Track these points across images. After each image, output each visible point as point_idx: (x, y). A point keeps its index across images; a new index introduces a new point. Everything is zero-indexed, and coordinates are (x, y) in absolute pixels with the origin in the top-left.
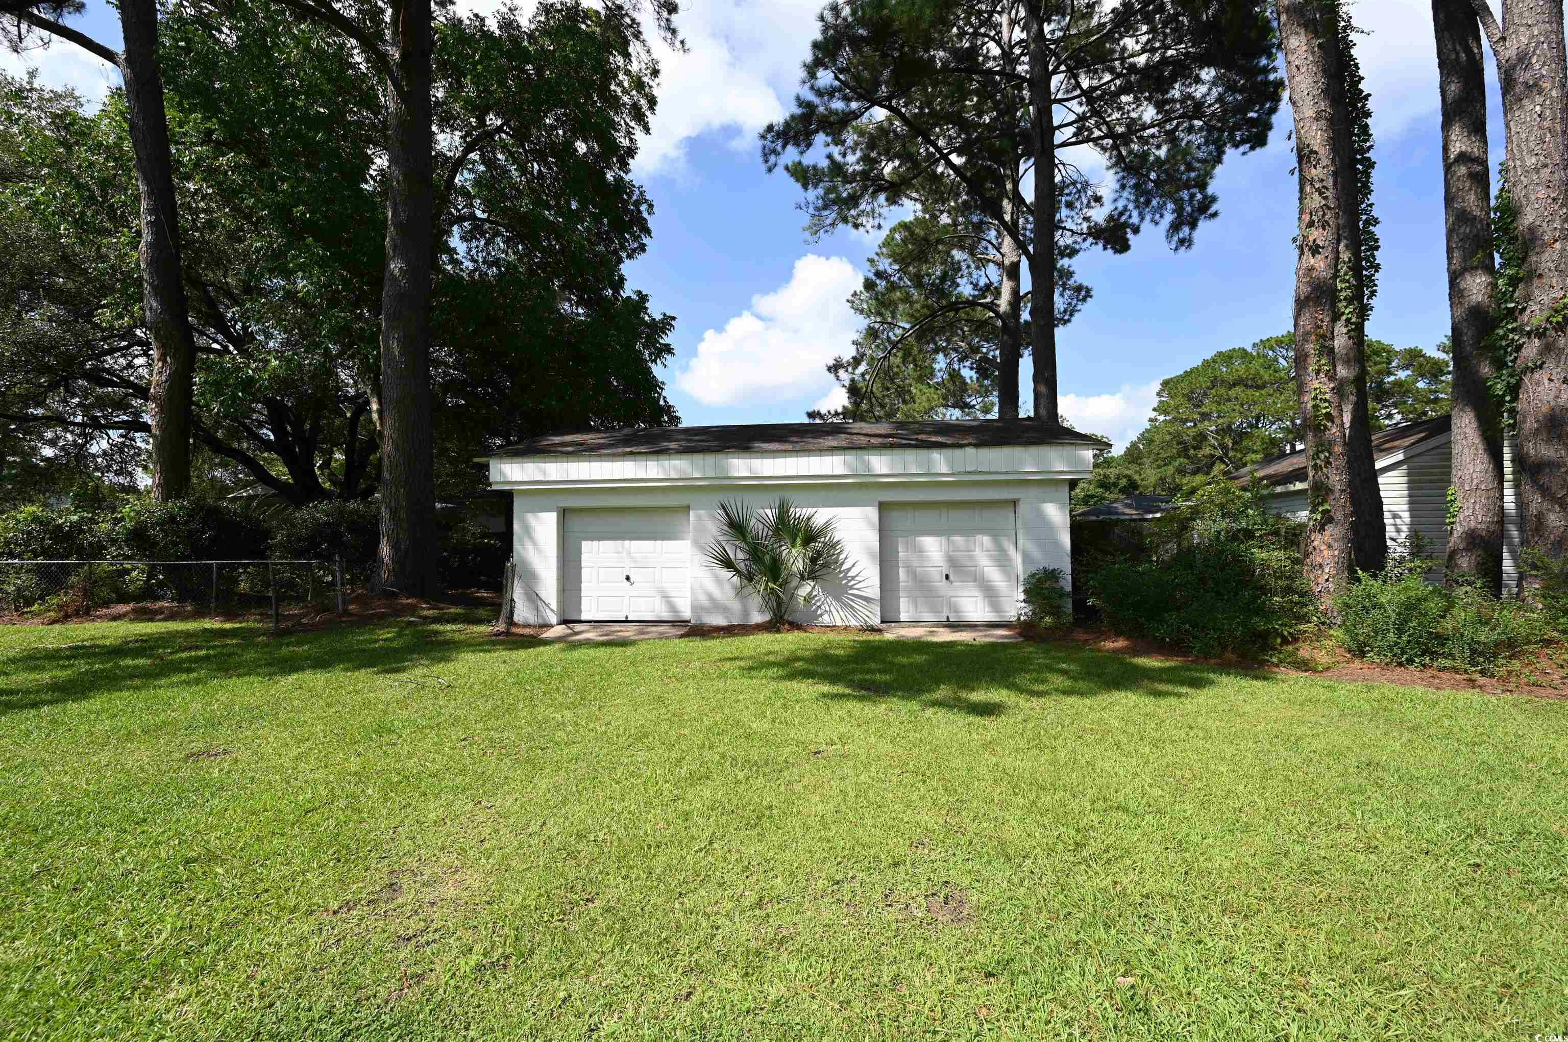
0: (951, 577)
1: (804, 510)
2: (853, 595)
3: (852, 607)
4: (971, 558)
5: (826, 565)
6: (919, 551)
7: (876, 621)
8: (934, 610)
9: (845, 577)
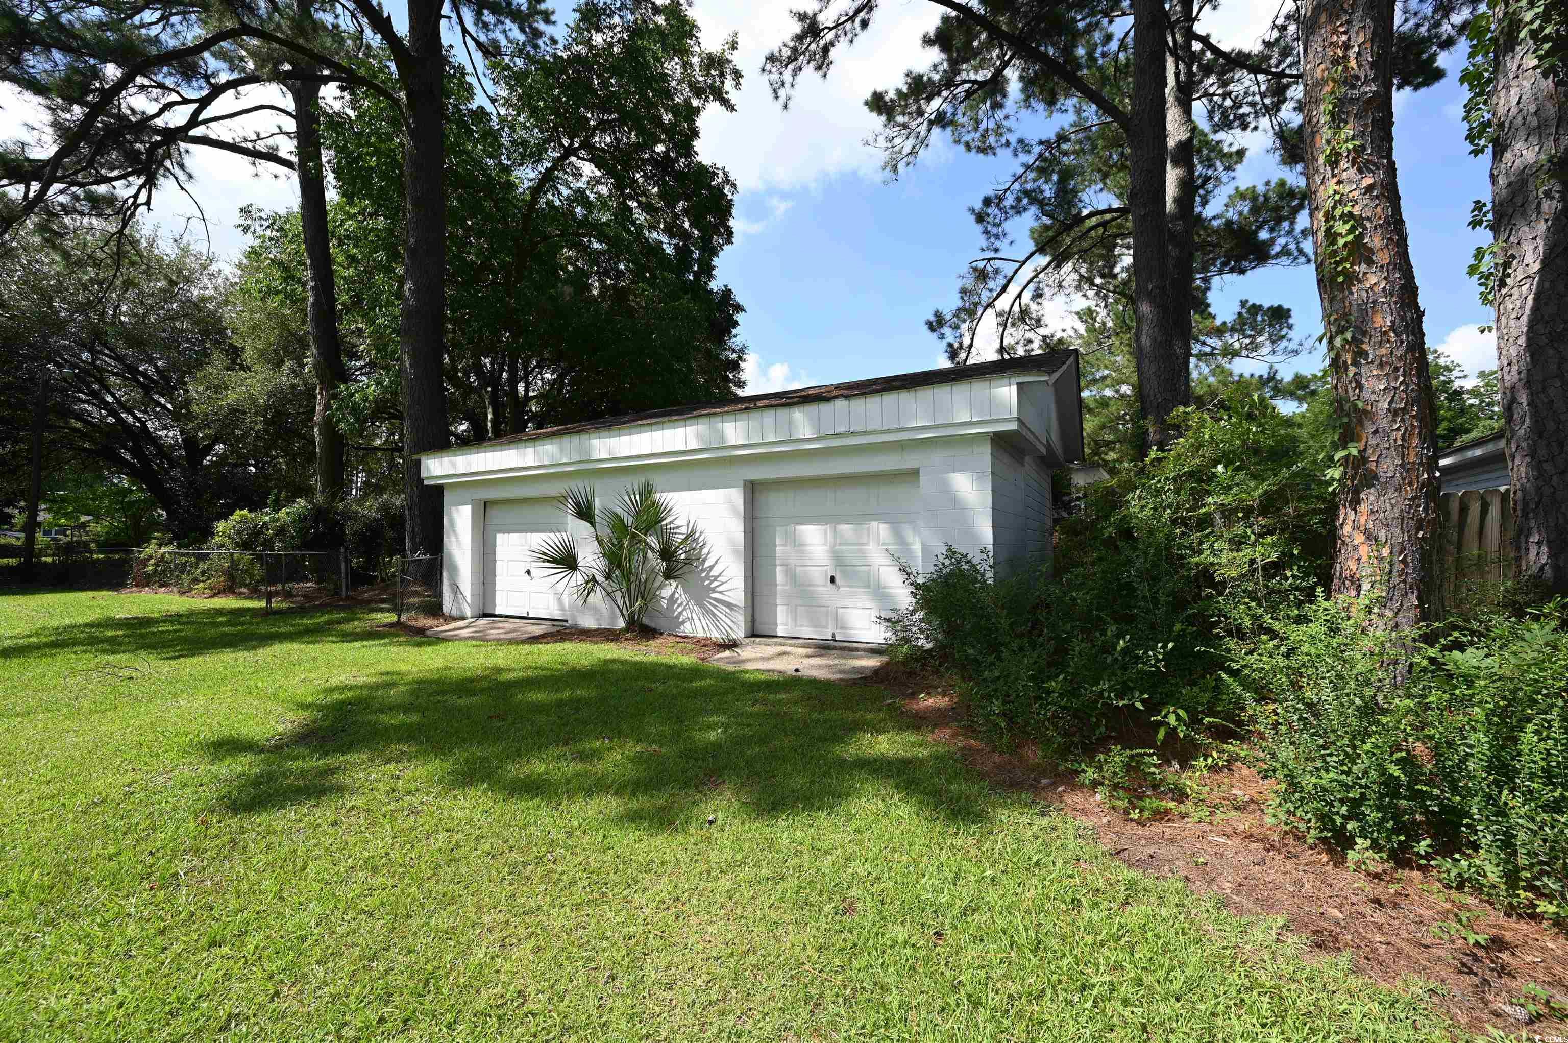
0: (838, 580)
1: (664, 495)
2: (716, 599)
3: (714, 615)
4: (863, 555)
5: (688, 562)
6: (797, 544)
7: (739, 633)
8: (815, 625)
9: (708, 577)
